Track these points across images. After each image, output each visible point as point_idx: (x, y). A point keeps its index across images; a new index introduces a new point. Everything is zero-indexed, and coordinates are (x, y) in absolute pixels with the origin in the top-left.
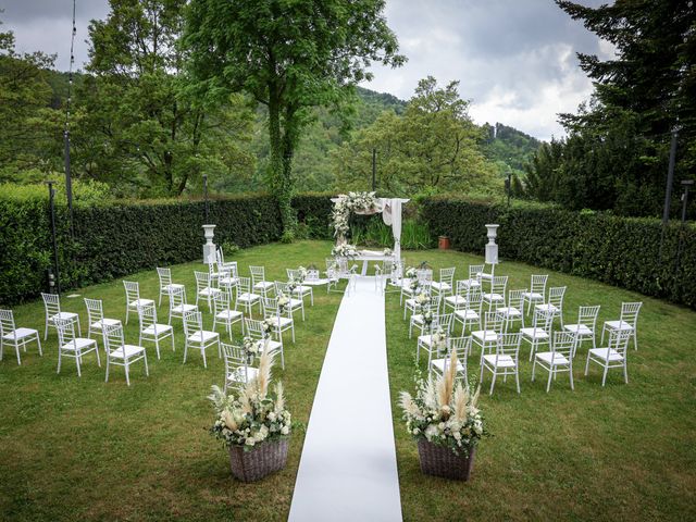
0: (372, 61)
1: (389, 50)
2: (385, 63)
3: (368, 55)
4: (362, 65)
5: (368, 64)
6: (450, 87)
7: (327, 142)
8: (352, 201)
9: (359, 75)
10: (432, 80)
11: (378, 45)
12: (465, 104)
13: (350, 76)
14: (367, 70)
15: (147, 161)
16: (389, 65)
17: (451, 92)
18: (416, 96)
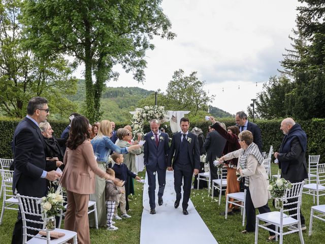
0: (154, 36)
1: (165, 28)
2: (162, 37)
3: (152, 32)
4: (148, 38)
5: (151, 37)
6: (192, 75)
7: (121, 115)
8: (147, 113)
9: (145, 46)
10: (182, 71)
11: (158, 26)
12: (201, 83)
13: (139, 46)
14: (150, 42)
15: (6, 108)
16: (165, 38)
17: (192, 77)
18: (173, 80)
